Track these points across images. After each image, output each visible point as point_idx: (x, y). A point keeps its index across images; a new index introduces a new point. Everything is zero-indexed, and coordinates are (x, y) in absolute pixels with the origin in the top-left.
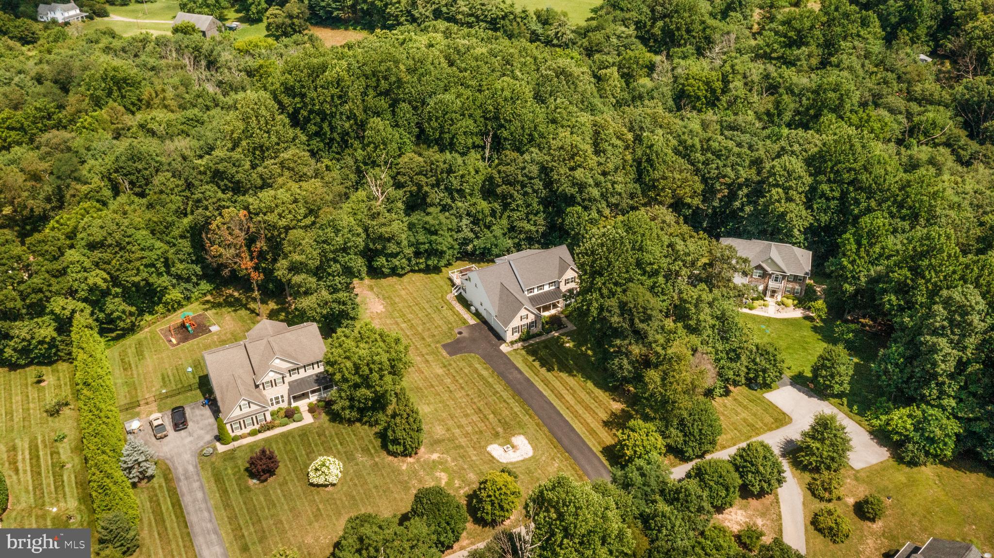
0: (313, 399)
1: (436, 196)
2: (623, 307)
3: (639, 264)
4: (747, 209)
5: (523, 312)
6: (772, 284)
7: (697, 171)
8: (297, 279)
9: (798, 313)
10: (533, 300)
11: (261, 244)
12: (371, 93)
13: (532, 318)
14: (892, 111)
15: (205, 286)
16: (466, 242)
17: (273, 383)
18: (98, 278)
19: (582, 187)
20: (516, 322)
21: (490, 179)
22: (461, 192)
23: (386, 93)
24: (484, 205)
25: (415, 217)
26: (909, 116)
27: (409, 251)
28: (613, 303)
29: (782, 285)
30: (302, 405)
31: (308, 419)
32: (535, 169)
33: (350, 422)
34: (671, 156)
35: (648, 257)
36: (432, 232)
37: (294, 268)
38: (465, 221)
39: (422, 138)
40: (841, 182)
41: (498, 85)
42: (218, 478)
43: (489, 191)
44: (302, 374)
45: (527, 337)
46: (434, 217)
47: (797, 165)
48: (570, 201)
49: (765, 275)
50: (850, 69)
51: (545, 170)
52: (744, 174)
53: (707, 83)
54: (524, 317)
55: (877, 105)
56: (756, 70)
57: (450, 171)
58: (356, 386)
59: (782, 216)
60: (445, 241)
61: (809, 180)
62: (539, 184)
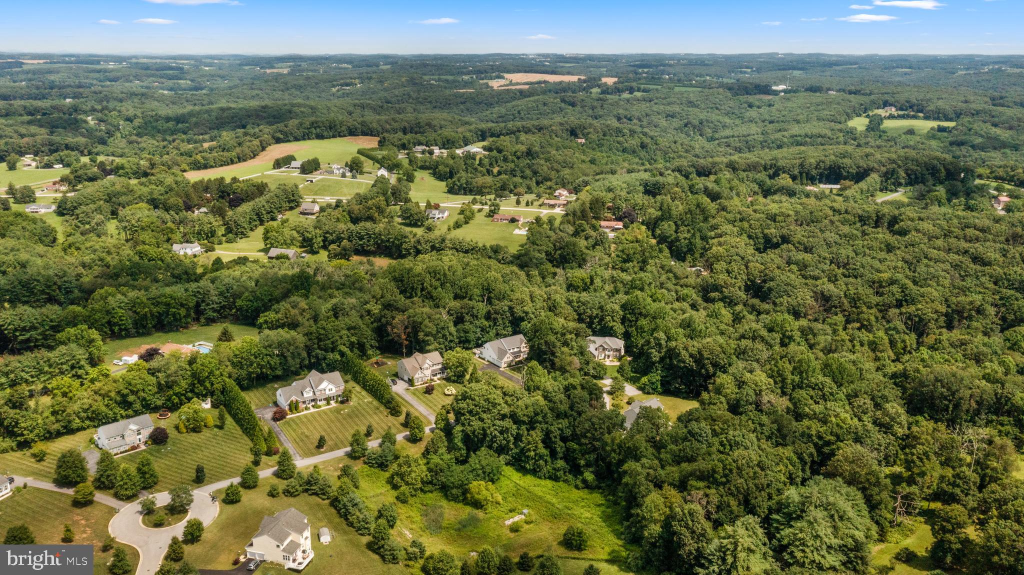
0: (439, 376)
1: (467, 318)
2: (546, 342)
3: (551, 329)
4: (598, 327)
5: (508, 355)
6: (607, 353)
7: (575, 311)
8: (427, 338)
9: (618, 364)
10: (512, 353)
11: (409, 330)
12: (433, 280)
13: (511, 358)
14: (669, 290)
15: (378, 352)
16: (479, 339)
17: (427, 369)
18: (353, 339)
19: (527, 313)
20: (505, 359)
21: (489, 312)
22: (477, 317)
23: (439, 279)
24: (486, 323)
25: (460, 326)
26: (677, 292)
27: (457, 340)
28: (542, 341)
29: (611, 353)
30: (435, 378)
31: (438, 382)
32: (507, 308)
33: (454, 382)
34: (563, 305)
35: (554, 327)
36: (466, 332)
37: (427, 335)
38: (479, 330)
39: (456, 297)
40: (635, 314)
41: (488, 275)
42: (414, 394)
43: (488, 317)
44: (435, 367)
45: (509, 366)
46: (467, 326)
47: (617, 308)
48: (522, 319)
49: (604, 349)
50: (652, 272)
51: (511, 308)
52: (595, 312)
53: (583, 280)
54: (508, 358)
55: (662, 288)
56: (607, 274)
57: (473, 308)
58: (457, 367)
59: (612, 327)
60: (472, 336)
61: (621, 313)
62: (508, 315)
